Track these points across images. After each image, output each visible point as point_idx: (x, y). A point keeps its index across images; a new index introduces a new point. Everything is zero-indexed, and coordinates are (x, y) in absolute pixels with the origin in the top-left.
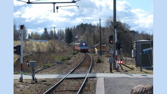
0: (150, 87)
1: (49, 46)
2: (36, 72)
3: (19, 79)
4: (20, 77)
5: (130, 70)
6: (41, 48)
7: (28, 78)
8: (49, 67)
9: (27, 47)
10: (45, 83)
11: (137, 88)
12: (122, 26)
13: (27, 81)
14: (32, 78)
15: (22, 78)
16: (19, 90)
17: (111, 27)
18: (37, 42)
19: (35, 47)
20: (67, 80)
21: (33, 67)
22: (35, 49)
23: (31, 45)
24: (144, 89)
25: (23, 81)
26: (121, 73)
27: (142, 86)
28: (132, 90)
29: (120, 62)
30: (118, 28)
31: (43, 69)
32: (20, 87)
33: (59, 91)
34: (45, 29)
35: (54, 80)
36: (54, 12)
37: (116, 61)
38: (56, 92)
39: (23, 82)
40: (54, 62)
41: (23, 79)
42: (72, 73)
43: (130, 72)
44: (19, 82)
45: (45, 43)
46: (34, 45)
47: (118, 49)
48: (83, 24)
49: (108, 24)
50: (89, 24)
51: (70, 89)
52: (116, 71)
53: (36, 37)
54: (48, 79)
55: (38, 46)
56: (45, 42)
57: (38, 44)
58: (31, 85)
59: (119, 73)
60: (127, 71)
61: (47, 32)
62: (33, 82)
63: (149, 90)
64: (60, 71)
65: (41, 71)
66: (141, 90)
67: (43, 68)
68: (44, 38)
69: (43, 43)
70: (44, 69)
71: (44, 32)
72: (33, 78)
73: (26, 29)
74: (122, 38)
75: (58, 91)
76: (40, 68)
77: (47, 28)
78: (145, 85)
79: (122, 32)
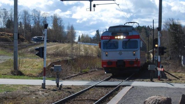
0: (165, 99)
1: (98, 50)
2: (69, 78)
3: (41, 85)
4: (43, 83)
5: (174, 79)
6: (90, 52)
7: (53, 85)
8: (86, 73)
9: (74, 51)
10: (69, 90)
11: (150, 100)
12: (181, 30)
13: (50, 88)
14: (56, 84)
15: (45, 83)
16: (34, 97)
17: (169, 31)
18: (86, 46)
19: (83, 50)
20: (96, 88)
21: (57, 72)
22: (83, 53)
23: (78, 48)
24: (158, 101)
25: (46, 87)
26: (163, 82)
27: (156, 98)
28: (145, 102)
29: (161, 69)
30: (178, 31)
31: (78, 75)
32: (39, 94)
33: (78, 100)
34: (98, 31)
35: (80, 87)
36: (91, 10)
37: (158, 68)
38: (74, 101)
39: (46, 89)
40: (94, 67)
41: (46, 85)
42: (107, 80)
43: (174, 81)
44: (41, 88)
45: (95, 47)
46: (82, 48)
47: (160, 54)
48: (140, 27)
49: (166, 27)
50: (146, 26)
51: (92, 99)
52: (158, 80)
53: (85, 40)
54: (75, 86)
55: (86, 50)
56: (95, 45)
57: (86, 47)
58: (52, 92)
59: (161, 82)
60: (170, 80)
61: (99, 35)
62: (57, 89)
63: (162, 103)
64: (95, 78)
65: (75, 77)
66: (154, 102)
67: (80, 73)
68: (95, 40)
69: (92, 47)
70: (80, 75)
71: (96, 35)
72: (58, 84)
73: (75, 31)
74: (182, 43)
75: (76, 100)
76: (75, 74)
77: (99, 30)
78: (160, 96)
79: (181, 36)
